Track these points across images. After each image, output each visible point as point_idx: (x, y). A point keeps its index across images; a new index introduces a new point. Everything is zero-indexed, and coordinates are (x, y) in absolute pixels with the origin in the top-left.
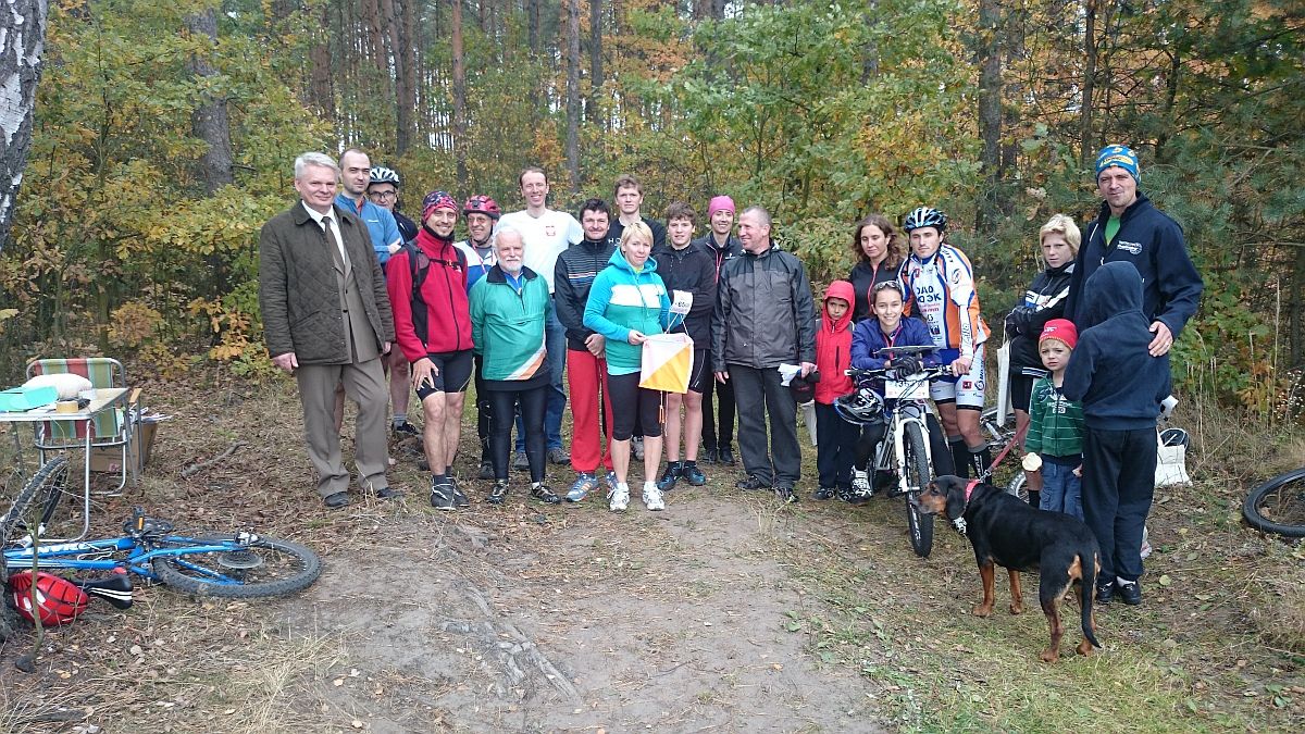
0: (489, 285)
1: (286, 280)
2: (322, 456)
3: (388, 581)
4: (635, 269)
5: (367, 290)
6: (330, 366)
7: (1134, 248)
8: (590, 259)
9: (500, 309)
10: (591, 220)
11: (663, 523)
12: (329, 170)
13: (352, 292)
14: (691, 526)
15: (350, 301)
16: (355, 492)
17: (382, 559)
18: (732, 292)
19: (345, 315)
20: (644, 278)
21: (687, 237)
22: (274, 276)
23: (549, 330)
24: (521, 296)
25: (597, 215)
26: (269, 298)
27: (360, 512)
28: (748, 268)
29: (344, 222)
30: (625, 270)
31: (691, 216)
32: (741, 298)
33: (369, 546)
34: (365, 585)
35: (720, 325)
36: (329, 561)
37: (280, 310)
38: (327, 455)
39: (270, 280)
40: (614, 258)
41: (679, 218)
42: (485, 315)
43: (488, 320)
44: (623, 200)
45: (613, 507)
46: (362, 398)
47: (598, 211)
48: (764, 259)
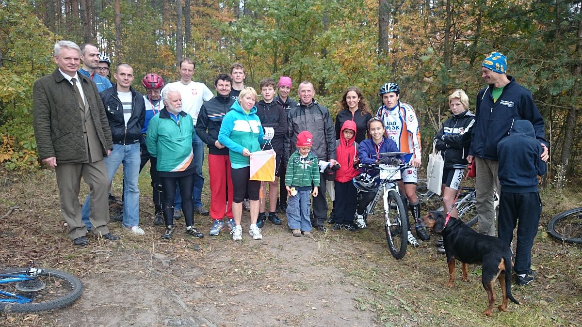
0: (160, 119)
1: (50, 113)
2: (71, 216)
3: (124, 293)
4: (246, 112)
5: (97, 120)
6: (76, 164)
7: (509, 104)
8: (221, 107)
9: (168, 133)
10: (222, 85)
11: (265, 247)
12: (75, 51)
13: (89, 122)
14: (281, 248)
15: (88, 127)
16: (91, 236)
17: (117, 278)
18: (294, 125)
19: (85, 134)
20: (250, 117)
21: (271, 96)
22: (43, 112)
23: (195, 145)
24: (179, 125)
25: (225, 83)
26: (40, 124)
27: (98, 249)
28: (302, 113)
29: (84, 81)
30: (241, 112)
31: (273, 85)
32: (300, 128)
33: (107, 270)
34: (111, 297)
35: (287, 143)
36: (85, 281)
37: (47, 132)
38: (74, 215)
39: (41, 114)
40: (234, 106)
41: (267, 86)
42: (158, 135)
43: (160, 138)
44: (235, 75)
45: (235, 239)
46: (93, 182)
47: (226, 81)
48: (310, 108)
